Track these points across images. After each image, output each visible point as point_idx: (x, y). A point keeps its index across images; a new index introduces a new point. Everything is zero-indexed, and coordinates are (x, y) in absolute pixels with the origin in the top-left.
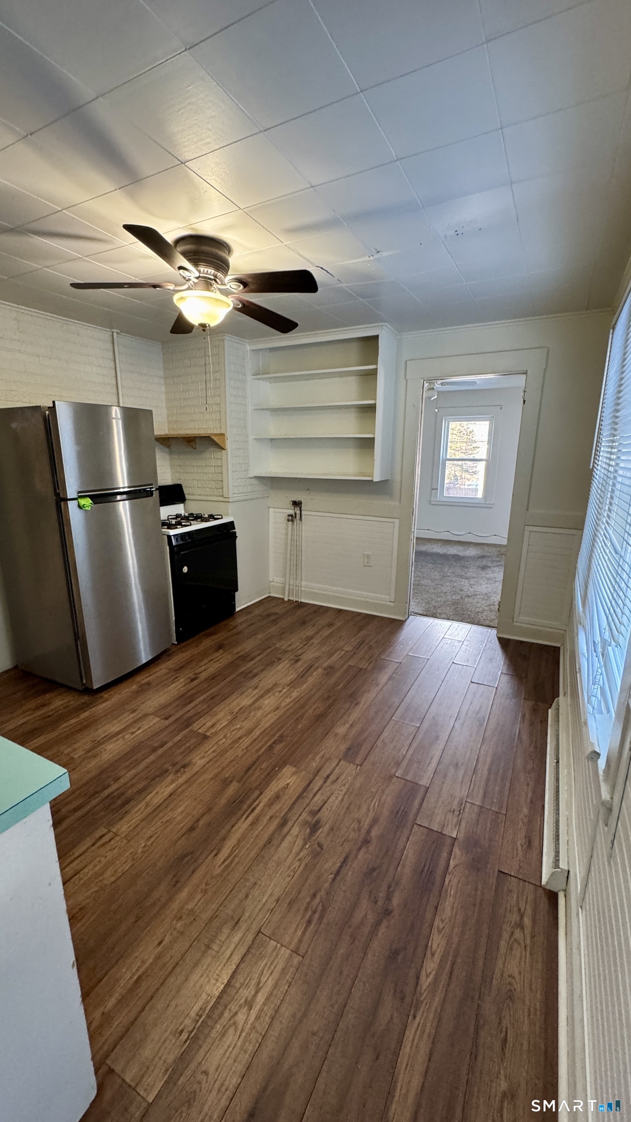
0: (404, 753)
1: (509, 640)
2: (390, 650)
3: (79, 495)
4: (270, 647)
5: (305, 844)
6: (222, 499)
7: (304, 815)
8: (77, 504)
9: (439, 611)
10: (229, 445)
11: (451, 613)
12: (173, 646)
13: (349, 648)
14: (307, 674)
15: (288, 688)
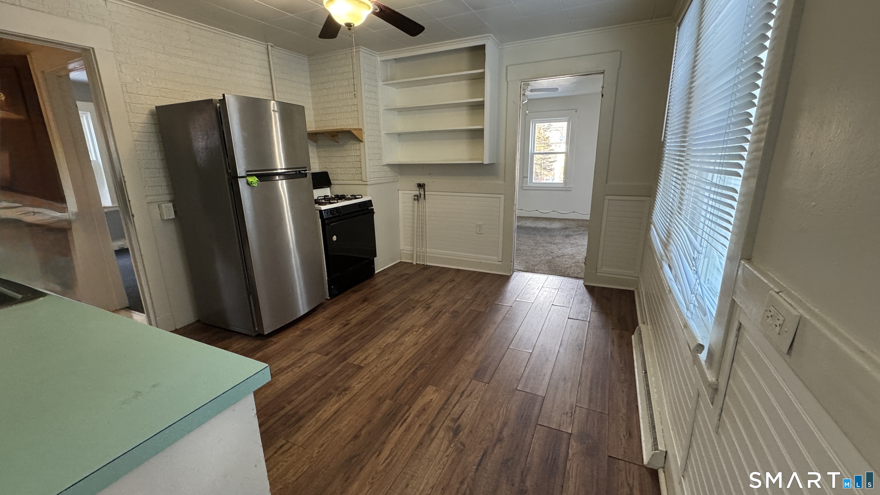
0: (522, 372)
1: (594, 287)
2: (502, 297)
3: (248, 173)
4: (406, 299)
5: (450, 444)
6: (361, 182)
7: (447, 422)
8: (246, 181)
9: (536, 268)
10: (366, 138)
11: (546, 269)
12: (327, 301)
13: (468, 297)
14: (438, 317)
15: (423, 328)
